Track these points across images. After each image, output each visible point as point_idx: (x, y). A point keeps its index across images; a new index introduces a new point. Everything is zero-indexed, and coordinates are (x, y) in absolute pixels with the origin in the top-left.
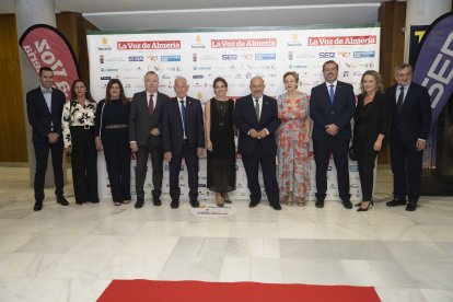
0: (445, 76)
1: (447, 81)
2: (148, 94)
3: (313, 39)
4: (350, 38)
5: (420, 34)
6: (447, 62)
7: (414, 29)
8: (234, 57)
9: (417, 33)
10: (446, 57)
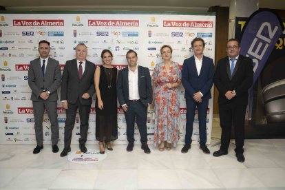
0: (259, 54)
1: (260, 57)
2: (78, 61)
3: (167, 22)
4: (194, 22)
5: (242, 23)
6: (261, 44)
7: (238, 19)
8: (106, 34)
9: (240, 23)
10: (260, 40)
